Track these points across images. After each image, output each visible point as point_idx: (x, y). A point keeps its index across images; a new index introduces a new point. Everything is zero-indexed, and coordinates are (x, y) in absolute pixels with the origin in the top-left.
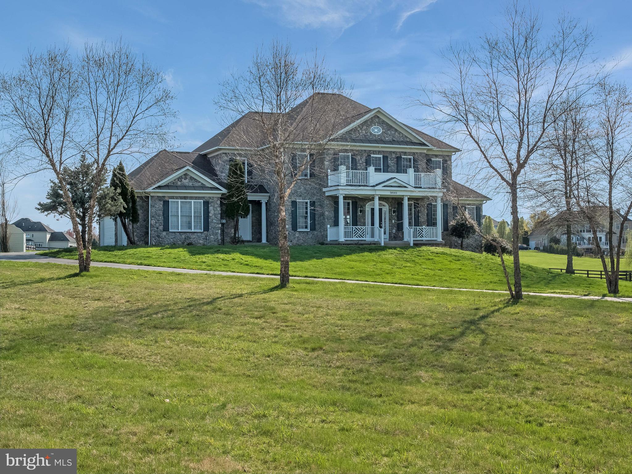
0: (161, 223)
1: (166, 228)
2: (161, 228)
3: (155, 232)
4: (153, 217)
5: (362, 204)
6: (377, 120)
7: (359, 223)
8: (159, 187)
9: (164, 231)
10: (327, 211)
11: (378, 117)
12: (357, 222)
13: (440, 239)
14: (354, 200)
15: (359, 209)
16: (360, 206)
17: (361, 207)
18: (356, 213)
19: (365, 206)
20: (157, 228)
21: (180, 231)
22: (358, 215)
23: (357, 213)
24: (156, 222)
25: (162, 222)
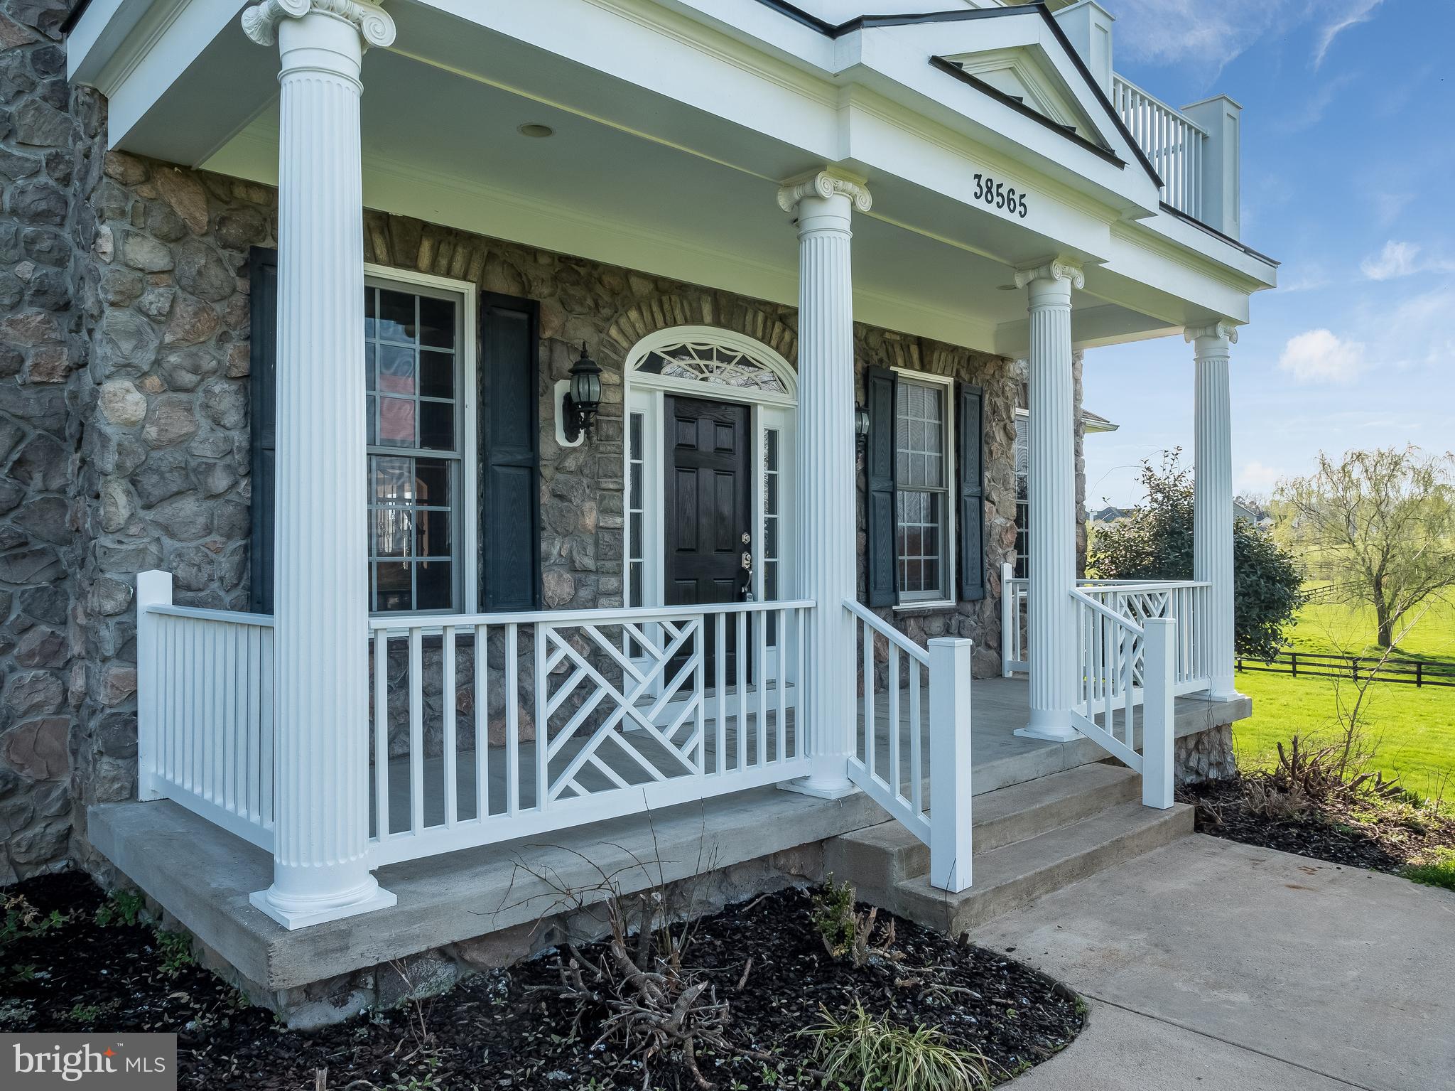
5: (582, 332)
7: (554, 583)
10: (125, 368)
14: (502, 285)
15: (561, 388)
16: (566, 362)
17: (584, 369)
18: (532, 430)
19: (619, 367)
22: (546, 450)
23: (532, 443)
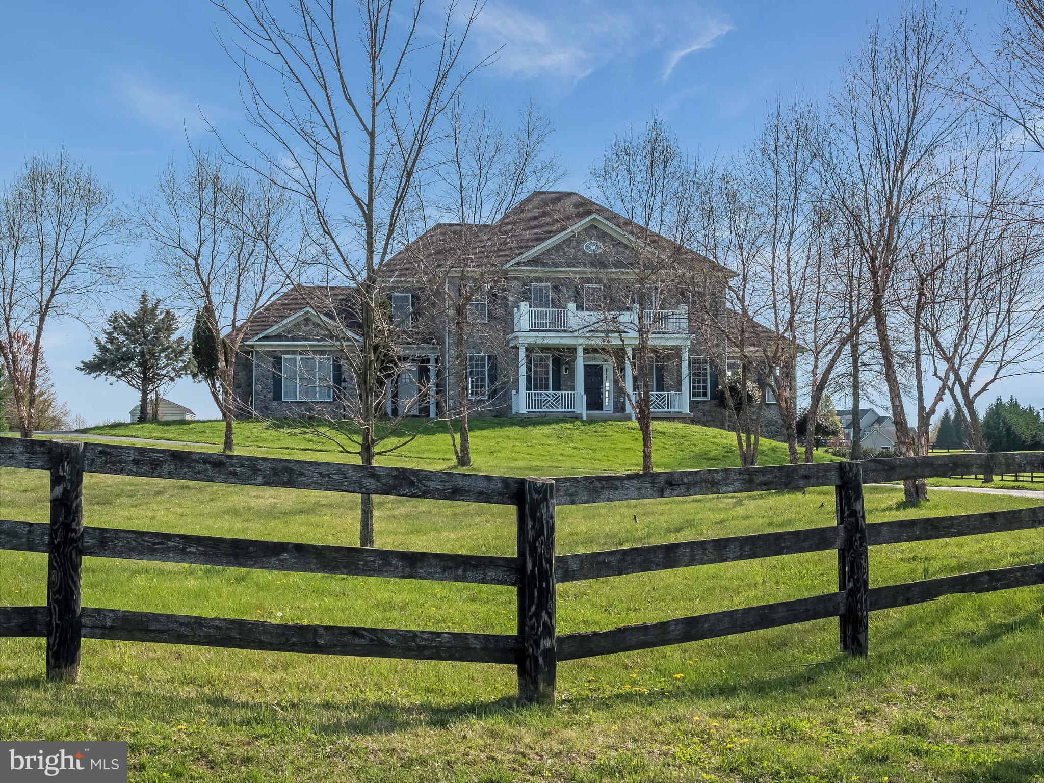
0: (270, 389)
1: (277, 396)
2: (270, 395)
3: (261, 401)
4: (258, 380)
5: (568, 358)
6: (594, 232)
7: (563, 388)
8: (266, 338)
9: (274, 399)
11: (596, 227)
12: (560, 385)
13: (686, 411)
14: (556, 353)
15: (564, 366)
17: (567, 363)
18: (560, 372)
19: (574, 362)
20: (265, 396)
21: (298, 400)
22: (562, 374)
24: (263, 388)
25: (272, 387)
